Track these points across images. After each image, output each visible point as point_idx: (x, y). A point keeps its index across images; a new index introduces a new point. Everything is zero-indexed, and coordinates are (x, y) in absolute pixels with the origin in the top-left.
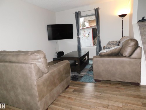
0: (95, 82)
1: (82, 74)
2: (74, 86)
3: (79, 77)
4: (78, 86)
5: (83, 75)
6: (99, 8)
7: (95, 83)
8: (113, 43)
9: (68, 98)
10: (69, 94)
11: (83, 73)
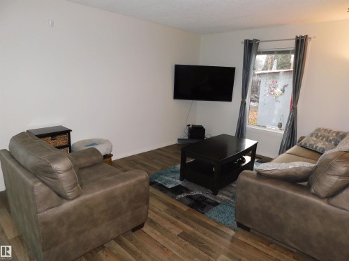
0: (236, 226)
1: (220, 196)
2: (186, 223)
3: (209, 203)
4: (194, 224)
5: (221, 199)
6: (309, 36)
7: (234, 230)
8: (326, 134)
9: (163, 247)
10: (167, 239)
11: (224, 195)
